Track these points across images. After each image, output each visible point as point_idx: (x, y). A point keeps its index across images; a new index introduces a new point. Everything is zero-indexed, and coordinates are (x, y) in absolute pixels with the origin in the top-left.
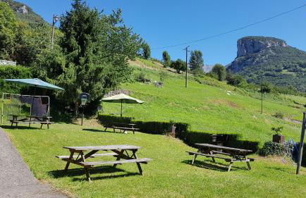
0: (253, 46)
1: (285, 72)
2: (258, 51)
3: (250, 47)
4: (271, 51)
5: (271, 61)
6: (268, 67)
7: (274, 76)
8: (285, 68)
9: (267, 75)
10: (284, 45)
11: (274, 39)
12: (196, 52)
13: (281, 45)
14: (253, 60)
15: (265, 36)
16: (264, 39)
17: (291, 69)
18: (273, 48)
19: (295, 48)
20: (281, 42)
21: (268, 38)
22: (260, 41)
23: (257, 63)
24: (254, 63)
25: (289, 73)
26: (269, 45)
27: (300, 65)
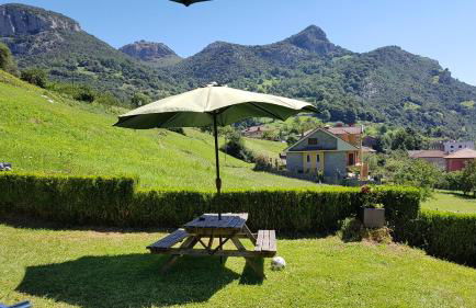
0: (27, 22)
1: (81, 70)
2: (36, 32)
3: (21, 23)
4: (57, 35)
5: (59, 51)
6: (55, 61)
7: (66, 76)
8: (81, 65)
9: (54, 73)
10: (77, 29)
11: (61, 17)
13: (72, 28)
14: (29, 47)
15: (47, 9)
16: (45, 13)
17: (90, 67)
18: (59, 30)
20: (72, 23)
21: (52, 13)
22: (39, 16)
23: (36, 51)
24: (30, 51)
25: (87, 73)
26: (54, 25)
27: (102, 63)
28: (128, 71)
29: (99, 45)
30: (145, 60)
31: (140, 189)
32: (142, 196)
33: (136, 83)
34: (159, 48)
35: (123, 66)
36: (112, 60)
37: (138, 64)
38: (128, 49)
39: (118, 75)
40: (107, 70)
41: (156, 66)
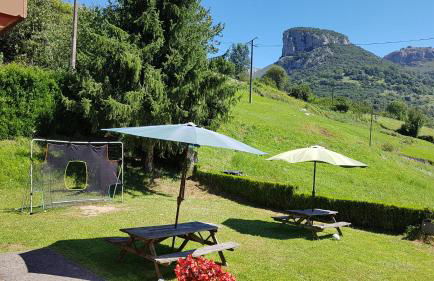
0: (305, 41)
1: (346, 80)
2: (311, 49)
3: (300, 42)
4: (328, 50)
5: (328, 63)
6: (324, 73)
7: (333, 85)
8: (346, 75)
9: (322, 83)
10: (346, 43)
11: (333, 33)
12: (239, 47)
13: (342, 42)
14: (304, 63)
15: (321, 28)
16: (320, 32)
17: (355, 76)
18: (330, 45)
19: (359, 48)
20: (342, 37)
21: (325, 32)
22: (315, 35)
23: (310, 65)
24: (305, 66)
25: (352, 81)
26: (326, 42)
27: (366, 72)
28: (390, 77)
29: (365, 55)
30: (411, 65)
31: (298, 192)
32: (297, 196)
33: (398, 89)
34: (426, 52)
35: (386, 73)
36: (376, 68)
37: (403, 70)
38: (394, 57)
39: (381, 82)
40: (370, 77)
41: (422, 70)
